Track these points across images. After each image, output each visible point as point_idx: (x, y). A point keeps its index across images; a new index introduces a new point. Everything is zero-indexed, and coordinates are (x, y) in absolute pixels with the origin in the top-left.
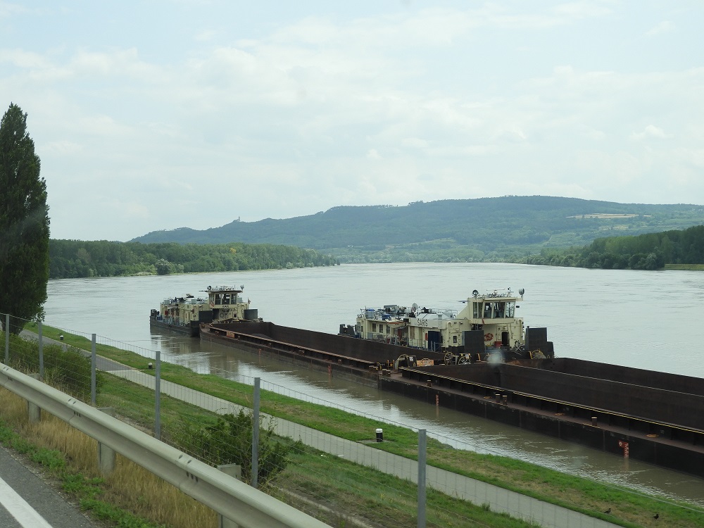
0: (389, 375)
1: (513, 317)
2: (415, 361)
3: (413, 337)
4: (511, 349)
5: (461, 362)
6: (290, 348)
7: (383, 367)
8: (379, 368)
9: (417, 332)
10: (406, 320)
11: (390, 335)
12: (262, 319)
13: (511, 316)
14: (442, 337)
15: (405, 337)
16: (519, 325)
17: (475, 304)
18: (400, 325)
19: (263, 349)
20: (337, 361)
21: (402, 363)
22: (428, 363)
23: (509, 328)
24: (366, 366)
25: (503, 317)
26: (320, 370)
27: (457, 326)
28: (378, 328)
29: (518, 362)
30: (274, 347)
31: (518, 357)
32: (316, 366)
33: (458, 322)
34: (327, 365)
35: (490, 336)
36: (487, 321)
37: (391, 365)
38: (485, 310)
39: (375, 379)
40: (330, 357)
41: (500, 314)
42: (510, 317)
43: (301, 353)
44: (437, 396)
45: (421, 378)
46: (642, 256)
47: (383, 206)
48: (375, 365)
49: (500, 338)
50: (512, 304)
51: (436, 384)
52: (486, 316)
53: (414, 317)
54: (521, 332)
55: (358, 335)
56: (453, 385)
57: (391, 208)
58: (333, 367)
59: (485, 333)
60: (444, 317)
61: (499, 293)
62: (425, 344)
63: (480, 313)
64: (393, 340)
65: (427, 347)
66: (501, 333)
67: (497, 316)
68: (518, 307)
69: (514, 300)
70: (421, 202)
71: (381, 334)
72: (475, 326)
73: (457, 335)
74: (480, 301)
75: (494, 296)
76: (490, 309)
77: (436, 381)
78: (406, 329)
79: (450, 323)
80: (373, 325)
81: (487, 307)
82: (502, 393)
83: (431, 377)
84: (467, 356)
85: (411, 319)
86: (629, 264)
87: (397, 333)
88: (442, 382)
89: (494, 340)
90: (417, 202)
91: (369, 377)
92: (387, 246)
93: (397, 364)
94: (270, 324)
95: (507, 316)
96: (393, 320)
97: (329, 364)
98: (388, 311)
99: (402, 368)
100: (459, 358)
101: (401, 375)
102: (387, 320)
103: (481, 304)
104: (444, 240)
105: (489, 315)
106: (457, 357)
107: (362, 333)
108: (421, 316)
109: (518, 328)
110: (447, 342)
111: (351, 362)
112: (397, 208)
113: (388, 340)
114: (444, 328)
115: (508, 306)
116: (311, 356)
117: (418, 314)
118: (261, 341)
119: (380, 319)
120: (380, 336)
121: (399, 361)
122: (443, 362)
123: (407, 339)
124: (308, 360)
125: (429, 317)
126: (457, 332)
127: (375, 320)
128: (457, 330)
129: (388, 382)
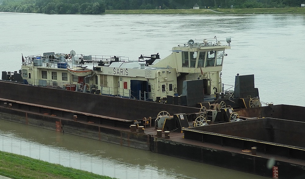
0: (169, 137)
1: (221, 65)
3: (104, 85)
9: (110, 80)
10: (97, 69)
14: (150, 86)
18: (88, 73)
23: (208, 75)
25: (213, 65)
27: (165, 75)
28: (49, 76)
32: (35, 121)
37: (147, 122)
46: (89, 5)
48: (132, 123)
50: (221, 53)
54: (218, 78)
62: (124, 93)
67: (208, 65)
69: (223, 49)
72: (181, 75)
75: (206, 45)
78: (92, 77)
79: (159, 72)
80: (44, 73)
86: (79, 10)
87: (77, 80)
95: (217, 64)
96: (74, 68)
107: (29, 80)
108: (116, 65)
109: (215, 75)
114: (154, 77)
119: (54, 67)
121: (167, 120)
126: (165, 81)
127: (47, 68)
128: (165, 79)
129: (169, 144)
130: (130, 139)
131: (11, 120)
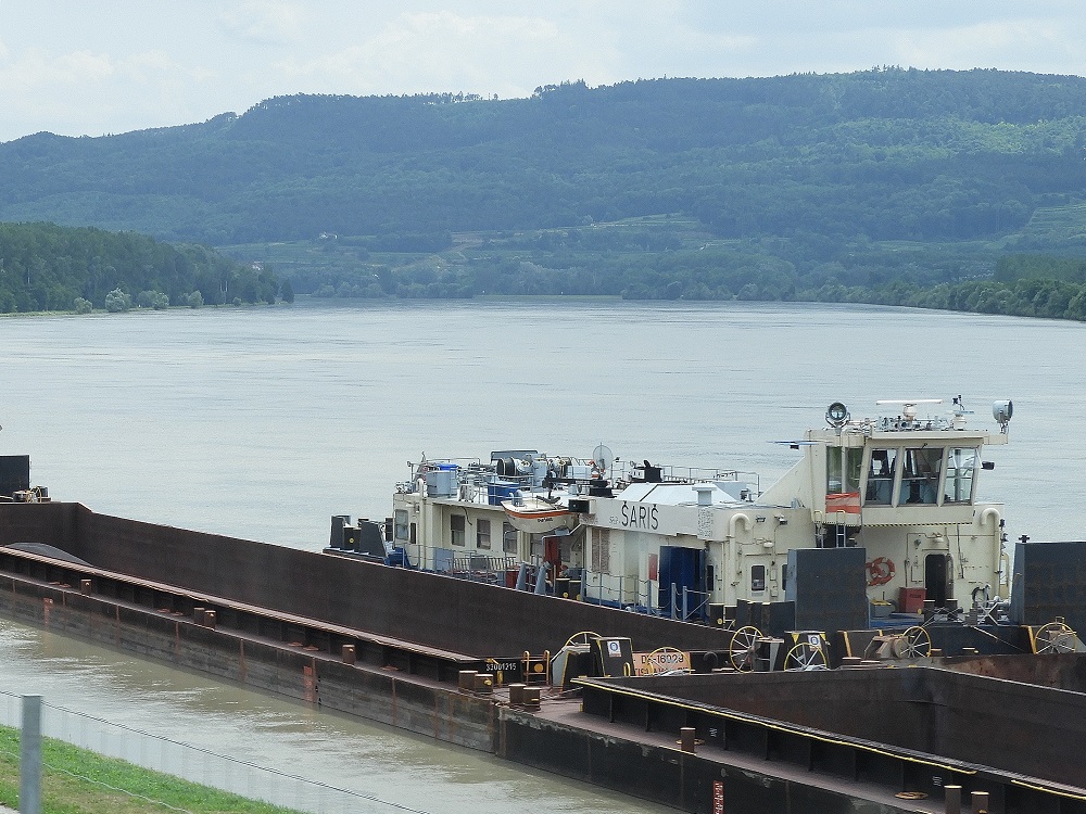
0: (535, 707)
1: (969, 503)
2: (626, 656)
3: (603, 566)
4: (961, 618)
5: (793, 663)
6: (159, 598)
7: (511, 676)
8: (495, 680)
9: (616, 549)
10: (580, 507)
11: (519, 559)
12: (43, 491)
13: (965, 496)
14: (711, 569)
15: (572, 565)
16: (988, 530)
17: (834, 452)
18: (556, 522)
19: (58, 598)
20: (337, 651)
21: (579, 664)
22: (673, 663)
23: (953, 541)
24: (445, 671)
25: (934, 502)
26: (274, 681)
27: (766, 531)
28: (470, 532)
29: (988, 664)
30: (101, 593)
31: (986, 647)
32: (261, 667)
33: (769, 515)
34: (300, 663)
35: (883, 567)
36: (877, 516)
37: (539, 668)
38: (871, 474)
39: (483, 719)
40: (311, 636)
41: (924, 493)
42: (957, 501)
43: (202, 618)
44: (719, 787)
45: (655, 717)
47: (447, 97)
48: (481, 666)
49: (918, 578)
50: (966, 458)
51: (712, 743)
52: (875, 496)
53: (608, 493)
54: (995, 554)
55: (399, 557)
56: (776, 747)
57: (474, 106)
58: (323, 671)
59: (870, 557)
60: (719, 497)
61: (922, 417)
62: (649, 594)
63: (853, 483)
64: (530, 573)
65: (655, 603)
66: (922, 560)
67: (914, 498)
68: (988, 466)
69: (975, 443)
70: (581, 84)
71: (481, 552)
72: (832, 533)
73: (765, 563)
74: (855, 443)
75: (904, 424)
76: (888, 472)
77: (713, 731)
78: (578, 539)
79: (741, 521)
80: (455, 521)
81: (878, 465)
82: (969, 783)
83: (694, 718)
84: (816, 642)
85: (597, 504)
87: (541, 550)
88: (736, 737)
89: (897, 582)
90: (565, 87)
91: (457, 712)
92: (457, 238)
93: (560, 664)
94: (77, 509)
95: (946, 498)
96: (530, 501)
97: (304, 662)
98: (508, 472)
99: (583, 680)
100: (783, 649)
101: (576, 706)
102: (509, 506)
103: (855, 455)
104: (658, 220)
105: (883, 494)
106: (776, 642)
107: (412, 550)
108: (635, 493)
109: (983, 543)
110: (730, 589)
111: (390, 656)
112: (495, 105)
113: (511, 577)
114: (720, 537)
115: (953, 462)
116: (240, 628)
117: (622, 486)
118: (50, 572)
119: (481, 499)
120: (479, 563)
121: (571, 656)
122: (723, 659)
123: (579, 572)
124: (230, 645)
125: (662, 495)
126: (767, 552)
127: (463, 503)
128: (766, 545)
129: (527, 726)
130: (455, 715)
131: (207, 668)
